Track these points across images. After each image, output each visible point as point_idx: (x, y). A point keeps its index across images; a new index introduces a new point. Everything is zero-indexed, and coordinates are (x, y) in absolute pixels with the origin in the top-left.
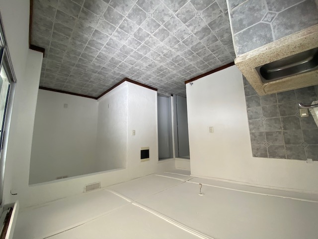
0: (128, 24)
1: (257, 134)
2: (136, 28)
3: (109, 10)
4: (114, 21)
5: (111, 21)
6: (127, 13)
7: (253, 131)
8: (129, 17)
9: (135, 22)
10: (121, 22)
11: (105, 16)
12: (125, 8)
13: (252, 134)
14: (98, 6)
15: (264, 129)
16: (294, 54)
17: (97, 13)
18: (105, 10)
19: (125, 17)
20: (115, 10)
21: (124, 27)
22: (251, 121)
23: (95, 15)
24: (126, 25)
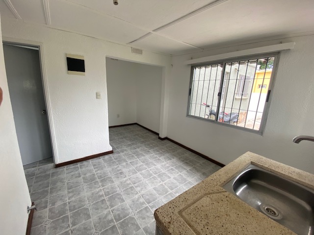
16: (290, 175)
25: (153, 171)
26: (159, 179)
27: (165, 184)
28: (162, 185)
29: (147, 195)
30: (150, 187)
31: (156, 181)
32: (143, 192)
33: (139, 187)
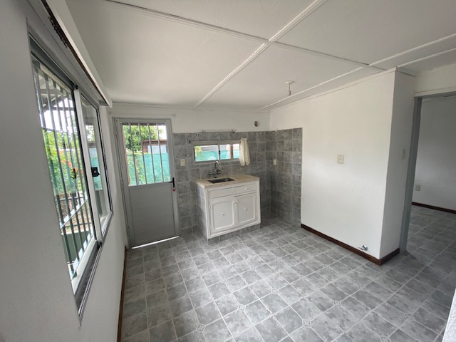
0: (224, 303)
1: (297, 150)
2: (232, 297)
3: (198, 312)
4: (213, 315)
5: (210, 319)
6: (211, 297)
7: (299, 153)
8: (216, 298)
9: (224, 295)
10: (217, 308)
11: (201, 322)
12: (205, 296)
13: (301, 150)
14: (188, 321)
15: (293, 153)
17: (194, 329)
18: (196, 317)
19: (215, 301)
20: (202, 306)
21: (225, 309)
22: (300, 163)
23: (193, 332)
24: (223, 305)
25: (262, 309)
26: (252, 292)
27: (245, 284)
28: (249, 283)
29: (268, 272)
30: (265, 280)
31: (257, 289)
32: (274, 275)
33: (280, 281)
